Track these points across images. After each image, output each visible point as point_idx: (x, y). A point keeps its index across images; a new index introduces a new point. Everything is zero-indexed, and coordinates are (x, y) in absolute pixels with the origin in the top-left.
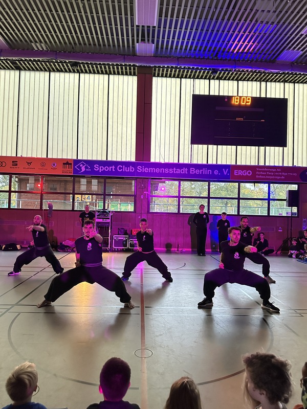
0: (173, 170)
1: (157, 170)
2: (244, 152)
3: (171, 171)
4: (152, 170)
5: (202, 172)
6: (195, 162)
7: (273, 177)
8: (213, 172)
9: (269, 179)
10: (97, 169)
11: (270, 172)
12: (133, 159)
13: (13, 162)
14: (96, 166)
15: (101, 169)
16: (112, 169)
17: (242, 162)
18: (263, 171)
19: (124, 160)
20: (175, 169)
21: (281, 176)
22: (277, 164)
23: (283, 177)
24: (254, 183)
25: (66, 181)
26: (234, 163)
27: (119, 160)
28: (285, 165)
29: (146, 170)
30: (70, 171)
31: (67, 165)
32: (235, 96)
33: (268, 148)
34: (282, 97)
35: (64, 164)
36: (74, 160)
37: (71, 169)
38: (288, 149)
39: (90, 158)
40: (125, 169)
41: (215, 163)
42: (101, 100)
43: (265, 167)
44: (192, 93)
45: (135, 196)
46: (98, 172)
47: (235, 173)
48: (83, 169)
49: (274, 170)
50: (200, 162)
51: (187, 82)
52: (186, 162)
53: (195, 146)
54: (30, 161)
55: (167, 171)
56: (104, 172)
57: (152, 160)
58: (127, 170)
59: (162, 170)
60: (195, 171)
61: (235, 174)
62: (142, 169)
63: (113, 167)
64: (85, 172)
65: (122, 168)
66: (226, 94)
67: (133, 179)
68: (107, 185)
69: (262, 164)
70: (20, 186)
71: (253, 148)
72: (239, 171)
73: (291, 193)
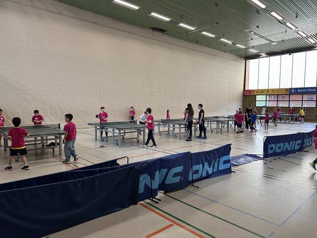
12: (315, 86)
13: (267, 91)
14: (299, 90)
16: (305, 90)
27: (309, 87)
30: (288, 92)
35: (286, 90)
36: (290, 88)
39: (296, 87)
45: (316, 101)
48: (293, 91)
56: (302, 92)
65: (310, 90)
67: (315, 94)
70: (269, 98)
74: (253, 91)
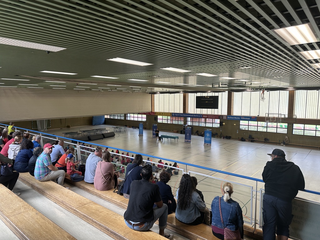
3: (190, 115)
19: (181, 113)
32: (207, 96)
38: (219, 110)
44: (196, 96)
45: (184, 121)
48: (174, 115)
49: (212, 116)
57: (186, 113)
62: (184, 115)
71: (211, 109)
74: (156, 113)
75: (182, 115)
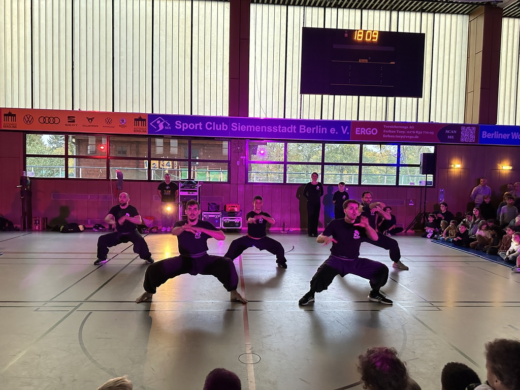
0: (278, 129)
1: (257, 129)
2: (368, 104)
3: (275, 129)
4: (250, 128)
5: (315, 130)
6: (305, 117)
7: (404, 137)
8: (328, 131)
9: (399, 139)
10: (179, 126)
11: (400, 130)
12: (226, 114)
13: (69, 117)
14: (178, 123)
15: (185, 127)
16: (198, 126)
17: (364, 117)
18: (392, 129)
19: (213, 114)
20: (280, 127)
21: (414, 135)
22: (409, 120)
23: (416, 137)
24: (381, 144)
25: (138, 142)
26: (355, 119)
27: (207, 114)
28: (420, 121)
29: (243, 128)
30: (144, 129)
31: (140, 122)
32: (358, 30)
33: (398, 99)
34: (418, 31)
35: (136, 120)
36: (149, 115)
37: (145, 127)
38: (424, 100)
39: (169, 113)
40: (216, 127)
41: (330, 118)
42: (182, 34)
43: (394, 123)
44: (302, 26)
45: (229, 162)
46: (180, 131)
47: (357, 131)
48: (161, 127)
49: (405, 128)
50: (312, 118)
51: (296, 12)
52: (294, 117)
53: (306, 96)
54: (91, 116)
55: (269, 129)
56: (188, 131)
57: (251, 115)
58: (219, 128)
59: (264, 128)
60: (306, 129)
61: (357, 133)
62: (237, 126)
63: (200, 124)
64: (164, 131)
65: (212, 126)
66: (346, 28)
67: (225, 139)
68: (192, 147)
69: (390, 119)
70: (78, 149)
71: (380, 98)
72: (362, 129)
73: (426, 156)
75: (224, 127)
